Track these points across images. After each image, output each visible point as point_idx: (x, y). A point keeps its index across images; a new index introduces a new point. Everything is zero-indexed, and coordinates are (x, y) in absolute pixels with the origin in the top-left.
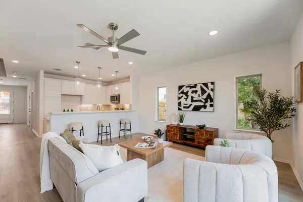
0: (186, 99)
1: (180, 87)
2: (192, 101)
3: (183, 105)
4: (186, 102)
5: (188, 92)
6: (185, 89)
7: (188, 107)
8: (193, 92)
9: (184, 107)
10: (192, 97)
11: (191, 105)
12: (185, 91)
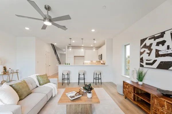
0: (149, 54)
1: (142, 41)
2: (158, 55)
3: (145, 62)
4: (148, 58)
5: (151, 44)
6: (148, 42)
7: (152, 64)
8: (158, 44)
9: (147, 64)
10: (157, 51)
11: (155, 61)
12: (148, 45)
